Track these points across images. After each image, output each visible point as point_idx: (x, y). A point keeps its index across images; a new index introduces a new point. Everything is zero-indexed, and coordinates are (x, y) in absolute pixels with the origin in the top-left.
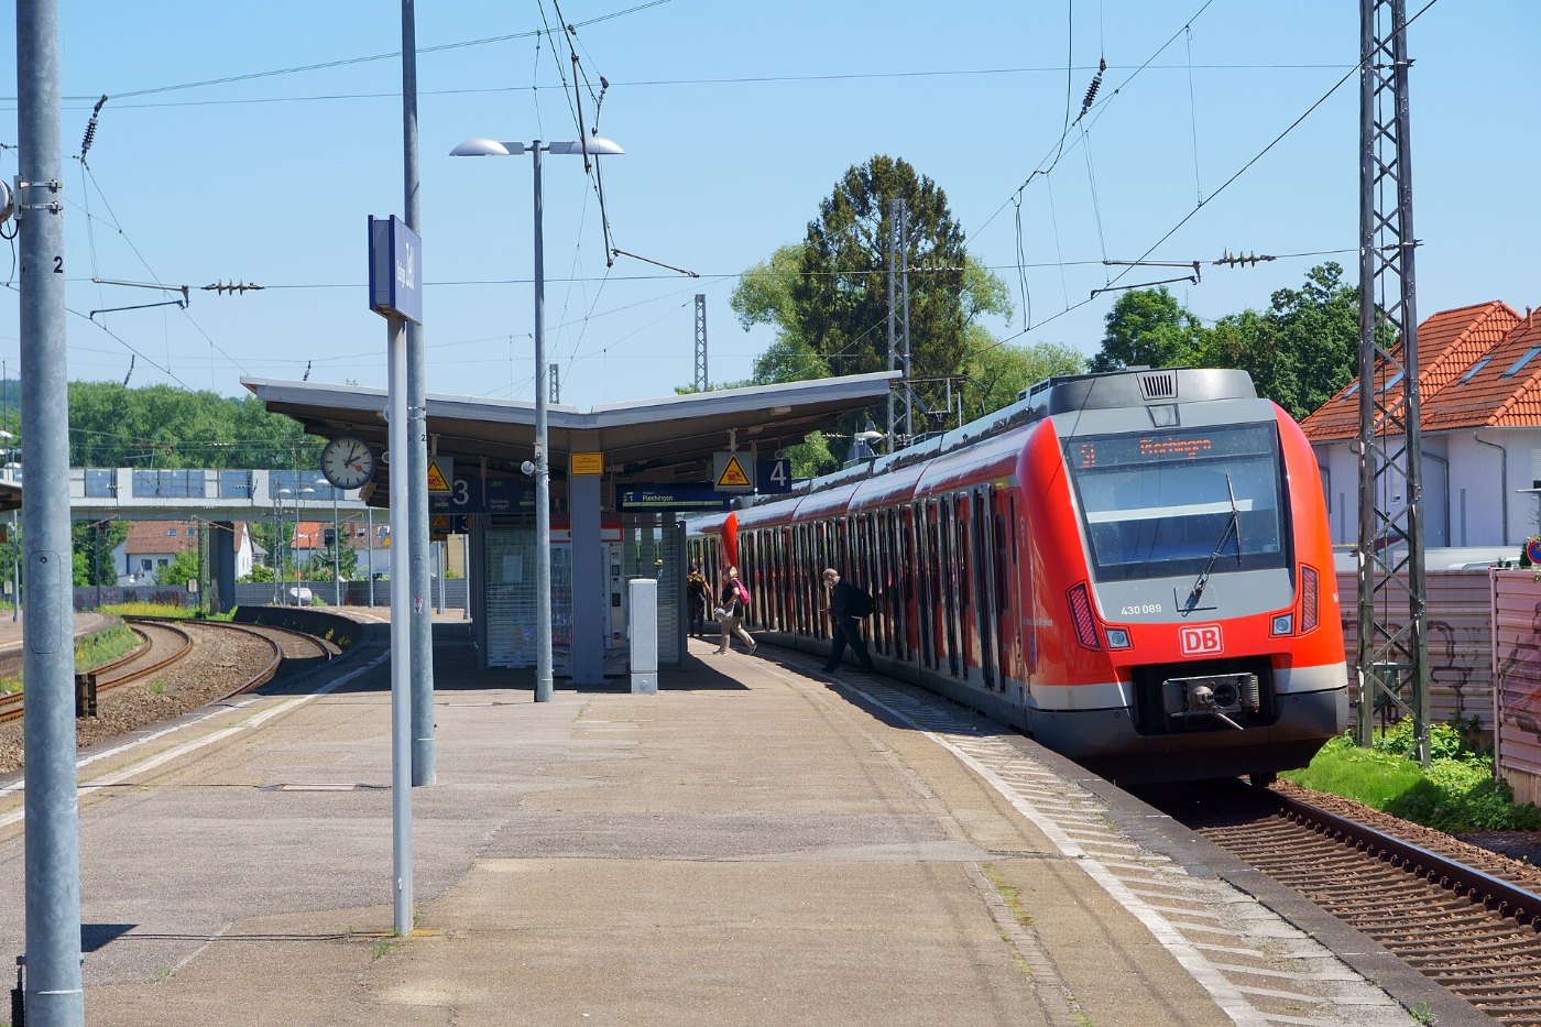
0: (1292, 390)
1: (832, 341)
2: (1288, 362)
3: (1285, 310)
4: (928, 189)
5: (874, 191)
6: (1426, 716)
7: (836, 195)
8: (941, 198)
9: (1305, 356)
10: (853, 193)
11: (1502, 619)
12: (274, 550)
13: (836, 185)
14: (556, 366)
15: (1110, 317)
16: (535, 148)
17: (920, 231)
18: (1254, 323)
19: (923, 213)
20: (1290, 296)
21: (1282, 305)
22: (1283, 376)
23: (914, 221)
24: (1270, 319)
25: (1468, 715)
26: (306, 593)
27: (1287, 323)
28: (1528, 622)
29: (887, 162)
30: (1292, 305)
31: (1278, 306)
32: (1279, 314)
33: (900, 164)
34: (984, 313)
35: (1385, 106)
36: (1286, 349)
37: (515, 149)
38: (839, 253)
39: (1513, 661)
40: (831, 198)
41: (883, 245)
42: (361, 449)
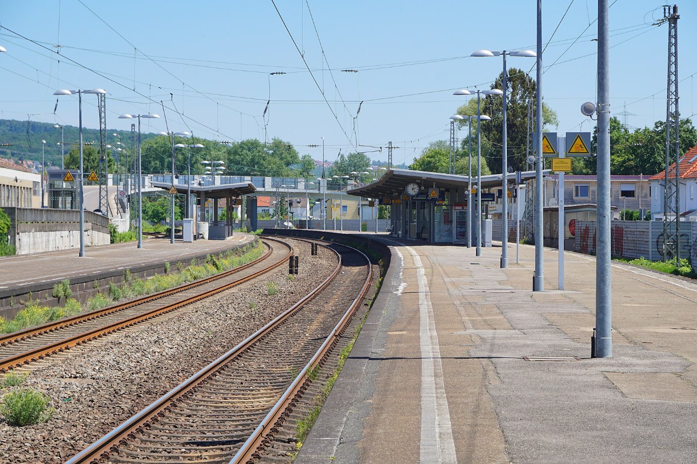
0: (662, 157)
1: (494, 136)
2: (660, 147)
3: (660, 128)
5: (510, 81)
6: (679, 256)
7: (496, 82)
10: (502, 81)
11: (694, 232)
13: (496, 79)
14: (391, 142)
15: (595, 128)
17: (526, 96)
18: (648, 132)
19: (528, 89)
20: (661, 123)
21: (659, 127)
22: (658, 152)
23: (525, 92)
24: (655, 132)
26: (290, 224)
27: (660, 133)
29: (515, 71)
30: (662, 126)
31: (657, 127)
32: (658, 130)
33: (520, 71)
34: (548, 124)
35: (673, 108)
38: (497, 104)
40: (494, 84)
41: (513, 101)
42: (416, 186)
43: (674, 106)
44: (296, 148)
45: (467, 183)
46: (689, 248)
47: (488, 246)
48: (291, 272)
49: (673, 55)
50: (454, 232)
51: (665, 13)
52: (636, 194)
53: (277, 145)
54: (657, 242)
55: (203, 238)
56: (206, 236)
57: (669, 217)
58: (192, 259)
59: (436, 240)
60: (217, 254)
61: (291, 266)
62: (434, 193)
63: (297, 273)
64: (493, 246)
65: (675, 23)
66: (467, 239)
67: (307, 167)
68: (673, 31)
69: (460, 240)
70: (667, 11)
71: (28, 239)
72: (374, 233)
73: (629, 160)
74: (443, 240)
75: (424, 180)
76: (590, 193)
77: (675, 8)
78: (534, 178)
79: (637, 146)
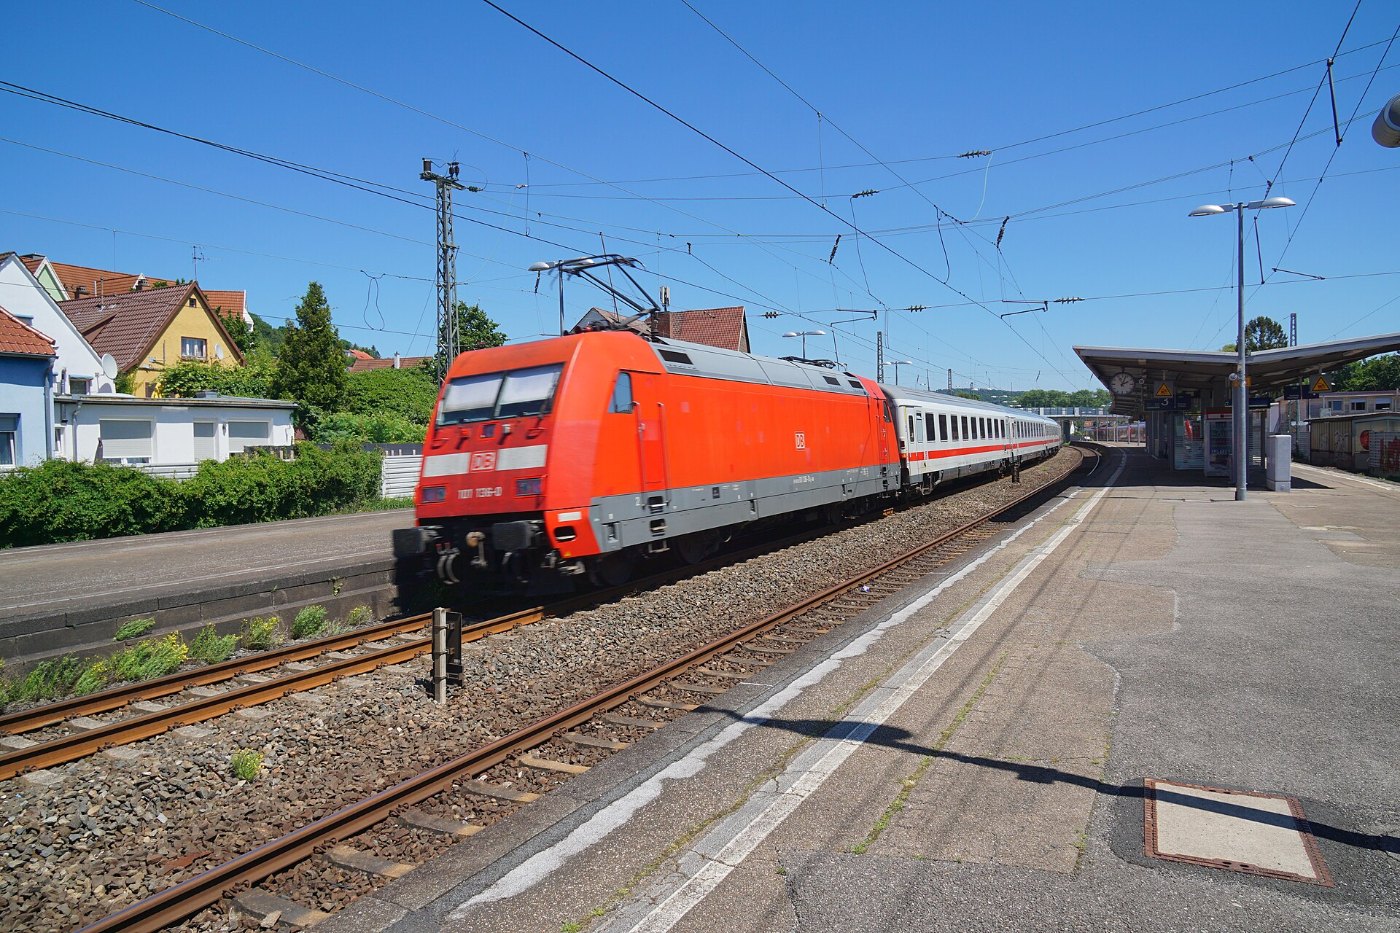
4: (1276, 325)
8: (1280, 327)
12: (1079, 427)
16: (1239, 207)
19: (1273, 332)
29: (1262, 318)
33: (1266, 319)
37: (1227, 209)
42: (1128, 378)
47: (1282, 489)
50: (1206, 455)
52: (1392, 405)
62: (1164, 390)
75: (1145, 366)
76: (1344, 408)
79: (1379, 369)
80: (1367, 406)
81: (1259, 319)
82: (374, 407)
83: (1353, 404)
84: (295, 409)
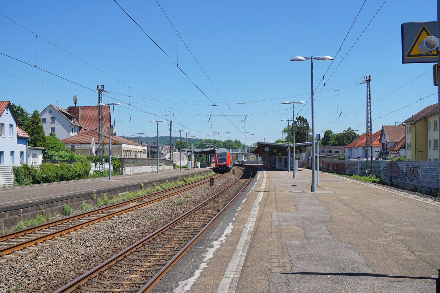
4: (305, 119)
5: (299, 119)
6: (373, 174)
8: (307, 120)
9: (347, 137)
10: (297, 120)
11: (382, 165)
17: (304, 124)
19: (305, 122)
20: (345, 131)
24: (343, 133)
25: (376, 175)
26: (236, 162)
27: (345, 134)
28: (385, 165)
29: (301, 116)
35: (369, 116)
36: (345, 137)
38: (295, 126)
39: (384, 169)
41: (300, 125)
42: (268, 148)
43: (369, 115)
44: (241, 142)
45: (288, 147)
46: (375, 171)
48: (210, 185)
49: (369, 95)
50: (283, 165)
51: (365, 79)
52: (339, 152)
53: (236, 141)
54: (361, 168)
55: (198, 167)
56: (199, 167)
57: (368, 159)
58: (167, 179)
59: (277, 168)
60: (185, 176)
61: (210, 182)
62: (275, 151)
63: (213, 185)
64: (298, 171)
65: (369, 82)
66: (288, 168)
67: (244, 147)
68: (368, 86)
69: (285, 169)
70: (366, 78)
71: (130, 169)
72: (258, 165)
73: (335, 142)
74: (279, 168)
75: (271, 146)
76: (325, 152)
77: (370, 77)
78: (311, 145)
79: (338, 138)
80: (332, 152)
81: (300, 117)
82: (52, 149)
83: (328, 151)
84: (43, 150)
